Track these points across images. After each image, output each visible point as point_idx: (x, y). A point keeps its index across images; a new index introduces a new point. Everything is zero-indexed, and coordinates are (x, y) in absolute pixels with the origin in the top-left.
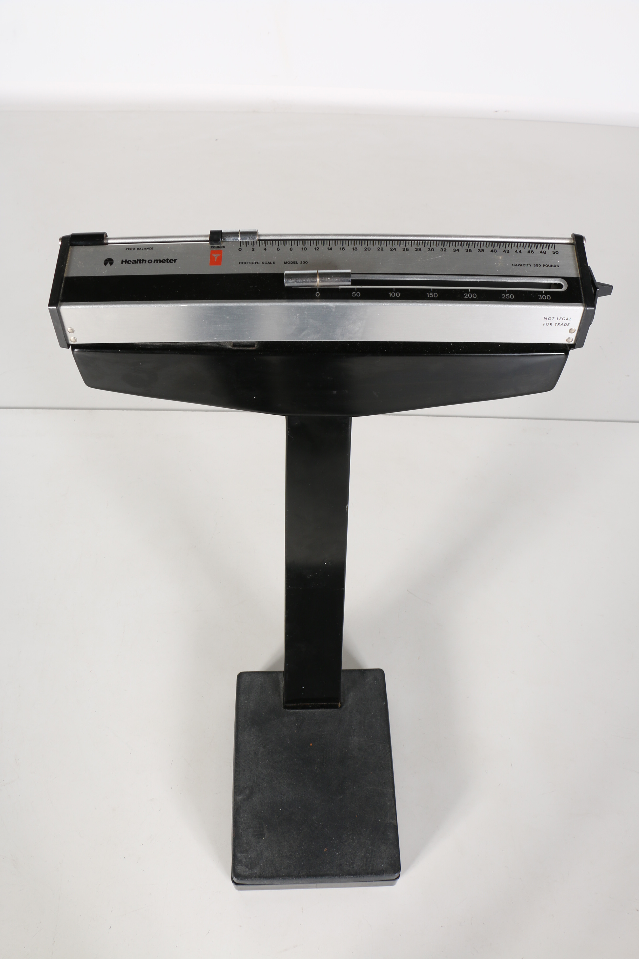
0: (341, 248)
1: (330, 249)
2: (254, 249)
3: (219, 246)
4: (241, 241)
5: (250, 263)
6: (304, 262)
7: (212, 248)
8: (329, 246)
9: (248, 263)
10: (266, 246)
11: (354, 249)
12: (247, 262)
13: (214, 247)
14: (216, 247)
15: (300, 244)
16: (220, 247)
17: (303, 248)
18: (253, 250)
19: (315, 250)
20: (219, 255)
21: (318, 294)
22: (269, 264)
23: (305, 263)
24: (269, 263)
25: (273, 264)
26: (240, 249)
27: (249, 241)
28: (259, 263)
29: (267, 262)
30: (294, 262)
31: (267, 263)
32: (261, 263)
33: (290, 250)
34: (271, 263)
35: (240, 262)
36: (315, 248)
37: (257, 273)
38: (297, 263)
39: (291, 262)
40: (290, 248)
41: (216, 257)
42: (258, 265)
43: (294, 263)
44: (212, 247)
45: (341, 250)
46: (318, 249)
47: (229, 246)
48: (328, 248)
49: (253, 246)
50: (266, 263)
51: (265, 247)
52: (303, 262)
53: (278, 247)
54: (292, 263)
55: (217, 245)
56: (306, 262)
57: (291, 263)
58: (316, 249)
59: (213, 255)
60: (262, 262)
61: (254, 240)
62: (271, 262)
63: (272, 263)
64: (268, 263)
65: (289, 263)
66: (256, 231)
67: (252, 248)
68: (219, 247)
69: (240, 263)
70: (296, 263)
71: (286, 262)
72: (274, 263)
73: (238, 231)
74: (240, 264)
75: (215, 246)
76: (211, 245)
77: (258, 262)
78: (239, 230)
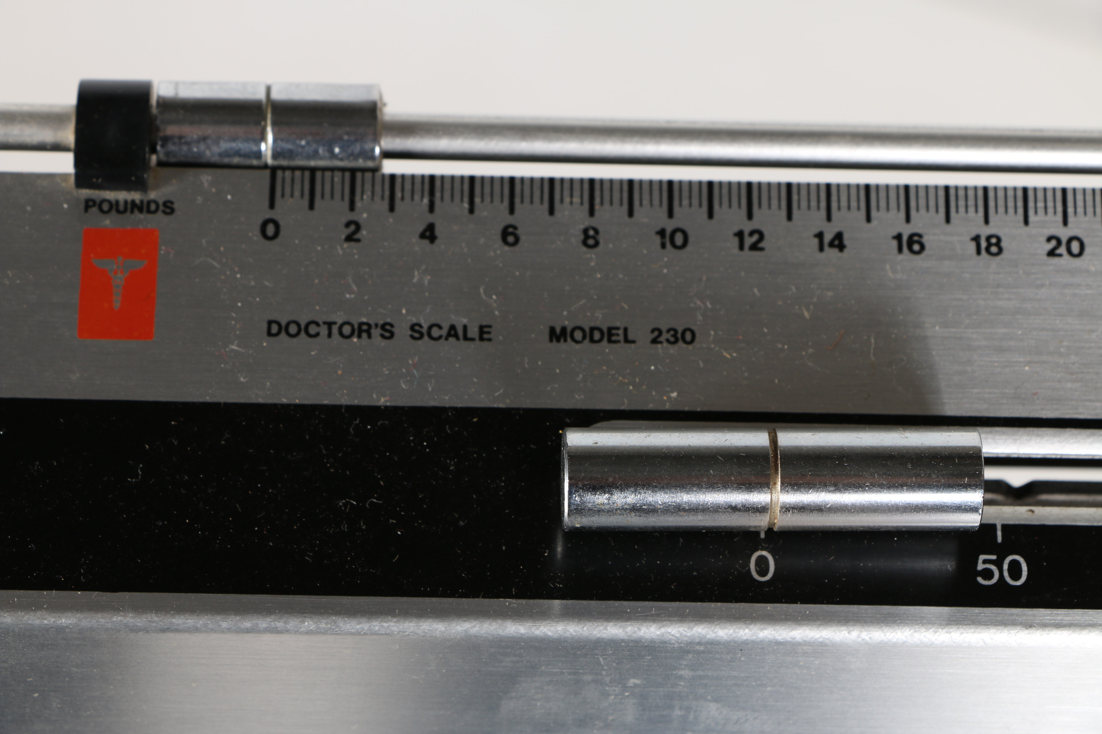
0: (898, 237)
1: (831, 245)
2: (358, 227)
3: (133, 202)
4: (274, 170)
5: (335, 329)
6: (675, 336)
7: (95, 210)
8: (829, 218)
9: (324, 331)
10: (431, 208)
11: (984, 244)
12: (317, 324)
13: (105, 207)
14: (114, 206)
15: (646, 202)
16: (141, 210)
17: (662, 233)
18: (349, 238)
19: (741, 247)
20: (139, 264)
21: (762, 565)
22: (452, 339)
23: (681, 344)
24: (452, 332)
25: (482, 339)
26: (270, 230)
27: (324, 169)
28: (392, 335)
29: (440, 327)
30: (610, 329)
31: (444, 332)
32: (402, 331)
33: (585, 243)
34: (466, 338)
35: (270, 323)
36: (740, 235)
37: (383, 401)
38: (630, 337)
39: (592, 329)
40: (582, 227)
41: (119, 280)
42: (384, 343)
43: (610, 341)
44: (89, 204)
45: (900, 250)
46: (756, 237)
47: (200, 199)
48: (820, 236)
49: (352, 207)
50: (436, 332)
51: (430, 218)
52: (665, 336)
53: (510, 220)
54: (597, 336)
55: (122, 196)
56: (688, 336)
57: (592, 341)
58: (749, 241)
59: (98, 263)
60: (412, 328)
61: (361, 163)
62: (465, 328)
63: (473, 332)
64: (449, 335)
65: (578, 335)
66: (374, 96)
67: (348, 225)
68: (134, 207)
69: (275, 329)
70: (627, 341)
71: (564, 329)
72: (484, 333)
73: (260, 95)
74: (270, 334)
75: (110, 195)
76: (86, 193)
77: (383, 327)
78: (268, 90)
